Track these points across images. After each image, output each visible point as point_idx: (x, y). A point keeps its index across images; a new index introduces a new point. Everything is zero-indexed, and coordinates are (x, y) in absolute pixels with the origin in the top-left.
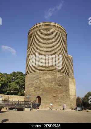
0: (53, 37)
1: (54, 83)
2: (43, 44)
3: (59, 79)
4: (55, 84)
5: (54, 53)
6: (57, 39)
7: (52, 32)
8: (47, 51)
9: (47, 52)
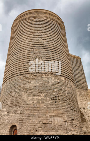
0: (42, 25)
1: (43, 95)
2: (26, 36)
3: (53, 87)
4: (46, 96)
5: (42, 46)
6: (48, 28)
7: (39, 20)
8: (31, 44)
9: (32, 46)
